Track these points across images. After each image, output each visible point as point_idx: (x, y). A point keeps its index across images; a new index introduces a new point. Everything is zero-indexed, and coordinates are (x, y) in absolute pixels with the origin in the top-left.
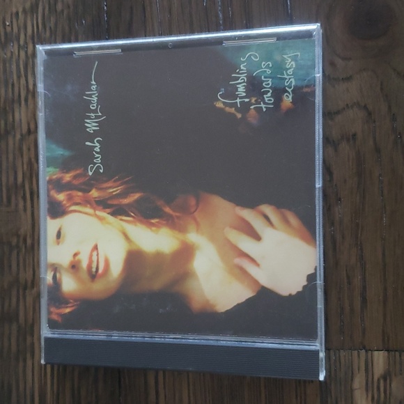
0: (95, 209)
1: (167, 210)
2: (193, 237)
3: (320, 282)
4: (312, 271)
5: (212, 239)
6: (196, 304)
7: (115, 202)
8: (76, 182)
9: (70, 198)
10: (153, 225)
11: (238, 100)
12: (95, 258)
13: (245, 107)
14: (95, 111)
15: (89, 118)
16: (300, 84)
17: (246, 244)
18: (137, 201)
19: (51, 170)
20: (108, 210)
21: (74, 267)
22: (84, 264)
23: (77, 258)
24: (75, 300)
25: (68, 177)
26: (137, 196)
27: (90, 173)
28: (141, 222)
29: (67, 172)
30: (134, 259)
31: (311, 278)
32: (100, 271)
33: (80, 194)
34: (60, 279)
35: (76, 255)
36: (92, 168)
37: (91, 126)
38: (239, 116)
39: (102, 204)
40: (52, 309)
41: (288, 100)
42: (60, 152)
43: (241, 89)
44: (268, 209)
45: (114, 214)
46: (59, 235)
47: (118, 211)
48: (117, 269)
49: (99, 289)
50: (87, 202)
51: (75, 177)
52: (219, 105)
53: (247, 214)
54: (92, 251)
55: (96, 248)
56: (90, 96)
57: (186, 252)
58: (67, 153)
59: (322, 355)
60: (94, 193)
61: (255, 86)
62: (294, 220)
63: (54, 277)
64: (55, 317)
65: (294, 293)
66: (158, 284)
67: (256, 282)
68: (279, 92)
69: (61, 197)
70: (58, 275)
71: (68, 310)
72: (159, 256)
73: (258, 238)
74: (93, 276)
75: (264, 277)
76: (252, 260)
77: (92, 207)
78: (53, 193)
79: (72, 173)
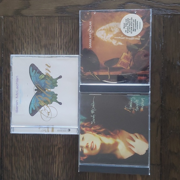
0: (92, 132)
1: (111, 133)
2: (118, 140)
3: (149, 152)
5: (123, 141)
6: (119, 157)
7: (98, 131)
8: (88, 126)
9: (86, 129)
10: (108, 137)
11: (130, 108)
12: (92, 145)
13: (132, 110)
14: (94, 108)
15: (92, 110)
16: (145, 105)
17: (131, 142)
18: (104, 131)
19: (81, 122)
21: (87, 147)
22: (90, 146)
23: (88, 145)
24: (87, 155)
25: (86, 124)
26: (103, 130)
27: (92, 123)
28: (105, 136)
29: (86, 123)
30: (103, 145)
31: (147, 151)
32: (94, 148)
33: (89, 128)
34: (83, 150)
35: (87, 144)
37: (92, 112)
38: (130, 112)
39: (95, 131)
40: (81, 157)
41: (142, 109)
42: (84, 118)
43: (131, 106)
44: (137, 134)
45: (97, 134)
46: (83, 139)
47: (99, 133)
48: (98, 147)
49: (93, 152)
50: (91, 131)
51: (88, 124)
52: (125, 109)
53: (132, 135)
54: (92, 143)
55: (93, 142)
56: (93, 104)
57: (116, 144)
58: (86, 118)
59: (149, 169)
60: (93, 128)
61: (134, 105)
62: (143, 137)
64: (82, 160)
65: (143, 154)
67: (134, 152)
68: (140, 107)
69: (84, 129)
71: (85, 158)
72: (109, 144)
73: (134, 141)
74: (92, 149)
76: (133, 146)
78: (82, 128)
79: (87, 123)
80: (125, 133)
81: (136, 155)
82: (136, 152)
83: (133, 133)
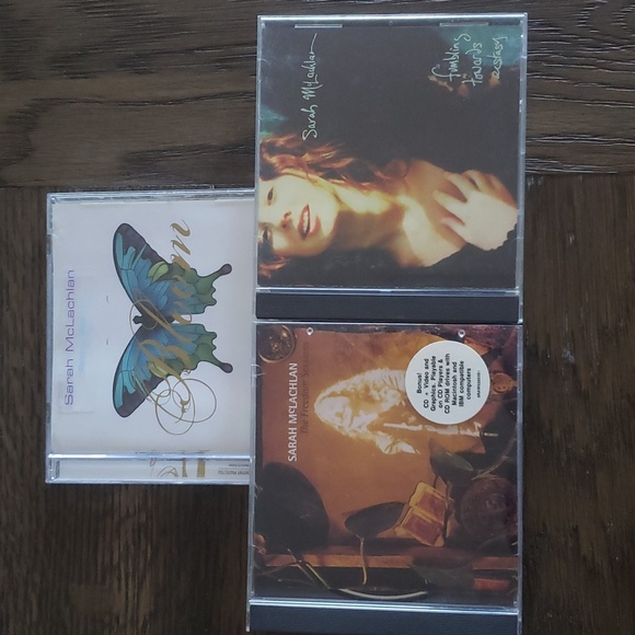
0: (307, 172)
1: (379, 174)
2: (403, 199)
4: (512, 228)
5: (422, 201)
6: (405, 260)
7: (328, 166)
8: (289, 146)
9: (282, 161)
10: (365, 188)
11: (451, 75)
12: (306, 219)
13: (456, 82)
14: (313, 80)
15: (306, 85)
16: (507, 63)
17: (453, 205)
18: (350, 165)
19: (265, 133)
20: (321, 174)
21: (285, 226)
22: (296, 224)
23: (288, 218)
24: (286, 257)
25: (281, 141)
26: (349, 161)
27: (304, 138)
28: (353, 185)
29: (282, 136)
30: (345, 219)
31: (512, 235)
32: (311, 230)
33: (293, 157)
34: (271, 237)
35: (287, 215)
36: (306, 133)
37: (308, 93)
38: (451, 89)
39: (315, 167)
40: (262, 266)
41: (496, 77)
42: (275, 117)
43: (454, 65)
44: (474, 174)
45: (327, 177)
46: (270, 196)
47: (330, 175)
48: (327, 228)
49: (309, 246)
50: (299, 165)
51: (288, 141)
52: (433, 79)
53: (455, 179)
54: (303, 212)
55: (307, 208)
56: (308, 65)
57: (396, 213)
58: (282, 118)
59: (521, 301)
60: (307, 157)
61: (466, 63)
62: (497, 184)
63: (265, 236)
64: (265, 273)
65: (495, 248)
66: (367, 243)
67: (461, 239)
68: (488, 70)
69: (274, 160)
70: (269, 234)
71: (278, 266)
73: (463, 199)
74: (304, 234)
75: (469, 234)
76: (458, 220)
77: (304, 170)
78: (266, 156)
79: (285, 139)
80: (432, 173)
81: (468, 251)
82: (470, 239)
83: (459, 168)
